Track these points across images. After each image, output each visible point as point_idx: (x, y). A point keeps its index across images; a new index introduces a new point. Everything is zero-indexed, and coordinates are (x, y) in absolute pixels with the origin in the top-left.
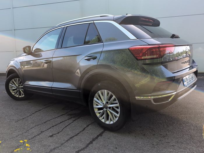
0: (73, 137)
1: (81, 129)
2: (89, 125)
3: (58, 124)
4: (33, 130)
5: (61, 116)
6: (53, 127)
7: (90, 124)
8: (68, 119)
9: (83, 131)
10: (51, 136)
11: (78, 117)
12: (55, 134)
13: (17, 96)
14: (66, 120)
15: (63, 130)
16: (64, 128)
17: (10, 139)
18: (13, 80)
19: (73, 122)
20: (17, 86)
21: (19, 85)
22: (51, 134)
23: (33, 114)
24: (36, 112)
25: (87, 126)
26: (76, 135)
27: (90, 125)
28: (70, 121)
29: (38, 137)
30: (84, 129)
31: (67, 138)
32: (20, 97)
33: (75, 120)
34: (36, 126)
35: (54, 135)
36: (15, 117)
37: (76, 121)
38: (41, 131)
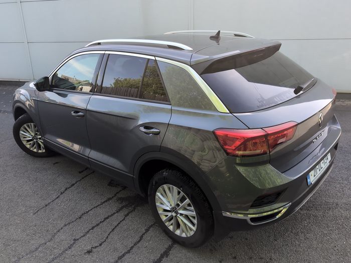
0: (124, 255)
1: (137, 238)
2: (149, 228)
3: (101, 222)
4: (62, 236)
5: (106, 201)
6: (93, 228)
7: (151, 226)
8: (117, 212)
9: (139, 241)
10: (89, 252)
11: (133, 206)
12: (96, 247)
13: (35, 150)
14: (115, 213)
15: (107, 237)
16: (109, 235)
17: (27, 255)
18: (25, 125)
19: (124, 219)
20: (33, 135)
21: (36, 134)
22: (89, 248)
23: (62, 193)
24: (66, 189)
25: (147, 230)
26: (129, 252)
27: (151, 229)
28: (120, 216)
29: (69, 252)
30: (141, 237)
31: (113, 259)
32: (40, 151)
33: (127, 215)
34: (65, 225)
35: (94, 250)
36: (33, 201)
37: (129, 217)
38: (73, 238)
